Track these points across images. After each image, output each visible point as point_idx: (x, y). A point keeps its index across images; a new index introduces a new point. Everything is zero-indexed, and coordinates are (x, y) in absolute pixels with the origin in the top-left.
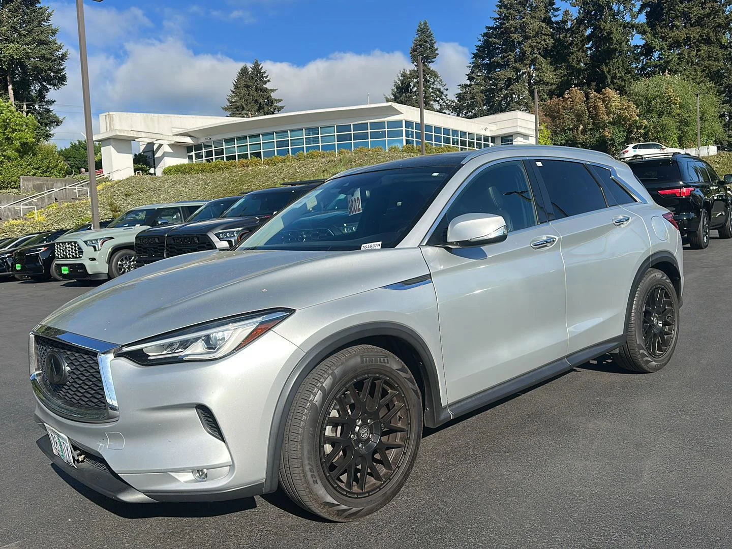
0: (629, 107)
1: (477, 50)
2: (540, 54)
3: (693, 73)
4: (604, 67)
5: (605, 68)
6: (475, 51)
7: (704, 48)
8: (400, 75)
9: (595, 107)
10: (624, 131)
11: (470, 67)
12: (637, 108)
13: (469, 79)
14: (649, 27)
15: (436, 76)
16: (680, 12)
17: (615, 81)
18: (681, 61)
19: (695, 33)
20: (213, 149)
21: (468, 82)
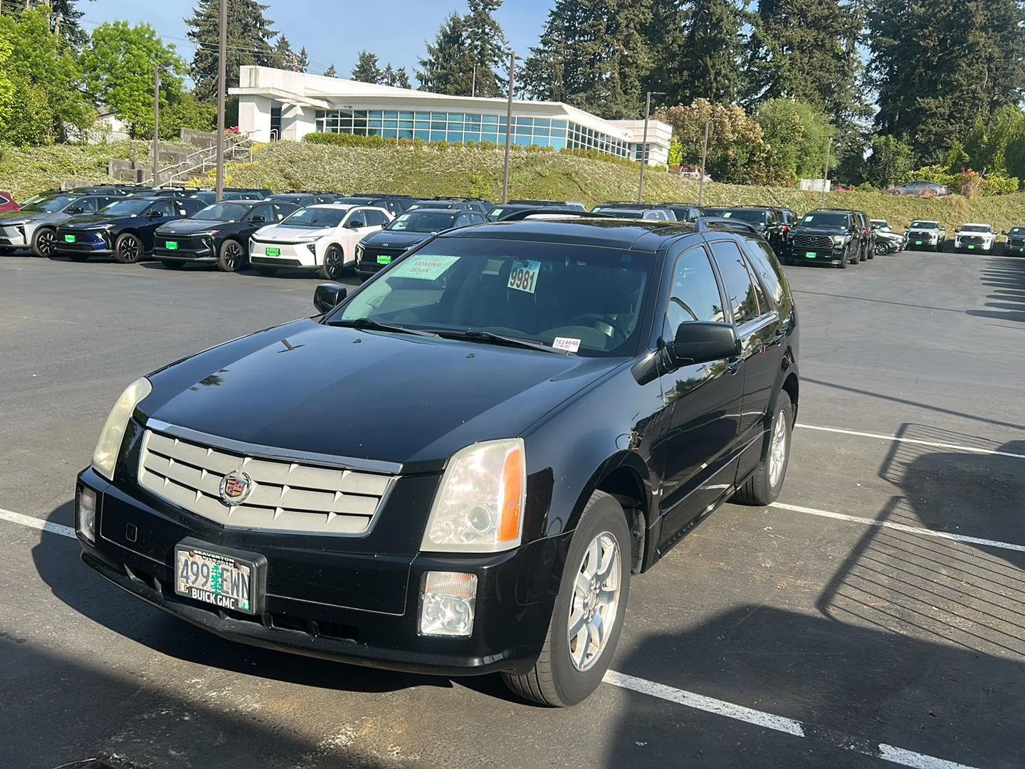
0: (755, 128)
1: (557, 7)
2: (636, 29)
3: (803, 83)
4: (708, 58)
5: (709, 61)
6: (555, 10)
7: (818, 54)
8: (449, 19)
9: (721, 123)
10: (747, 153)
11: (545, 27)
12: (762, 131)
13: (542, 42)
14: (762, 20)
15: (497, 29)
16: (798, 9)
17: (719, 78)
18: (793, 68)
19: (810, 35)
20: (353, 119)
21: (541, 47)
